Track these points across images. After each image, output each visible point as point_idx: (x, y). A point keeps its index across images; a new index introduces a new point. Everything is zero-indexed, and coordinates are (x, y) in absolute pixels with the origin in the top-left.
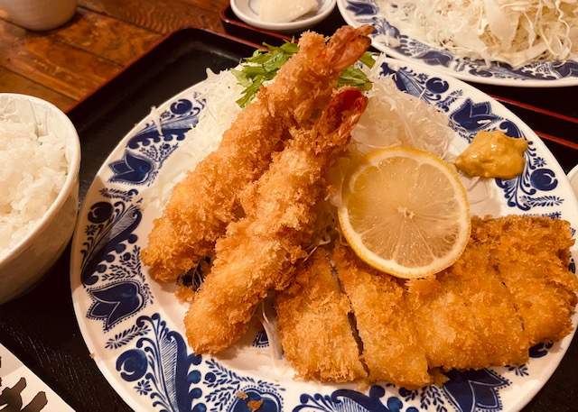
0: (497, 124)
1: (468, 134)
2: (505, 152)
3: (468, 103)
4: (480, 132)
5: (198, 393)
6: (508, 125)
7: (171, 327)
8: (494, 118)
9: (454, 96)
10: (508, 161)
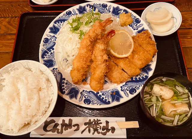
0: (122, 11)
1: (118, 16)
2: (128, 18)
3: (114, 8)
4: (120, 15)
5: (103, 98)
6: (125, 11)
7: (88, 91)
8: (121, 10)
9: (110, 7)
10: (129, 20)
